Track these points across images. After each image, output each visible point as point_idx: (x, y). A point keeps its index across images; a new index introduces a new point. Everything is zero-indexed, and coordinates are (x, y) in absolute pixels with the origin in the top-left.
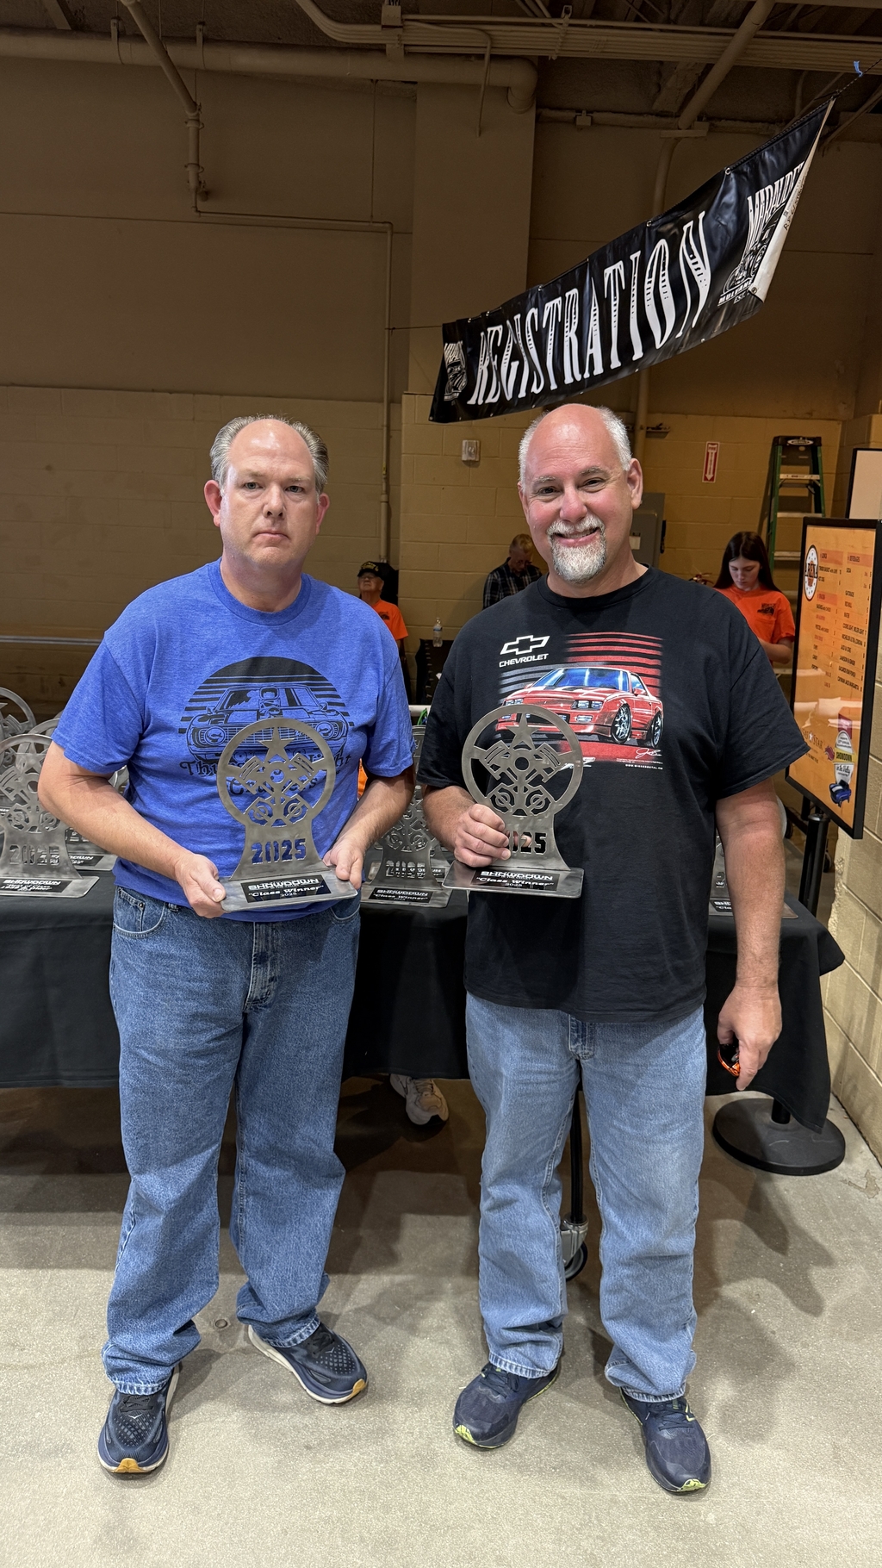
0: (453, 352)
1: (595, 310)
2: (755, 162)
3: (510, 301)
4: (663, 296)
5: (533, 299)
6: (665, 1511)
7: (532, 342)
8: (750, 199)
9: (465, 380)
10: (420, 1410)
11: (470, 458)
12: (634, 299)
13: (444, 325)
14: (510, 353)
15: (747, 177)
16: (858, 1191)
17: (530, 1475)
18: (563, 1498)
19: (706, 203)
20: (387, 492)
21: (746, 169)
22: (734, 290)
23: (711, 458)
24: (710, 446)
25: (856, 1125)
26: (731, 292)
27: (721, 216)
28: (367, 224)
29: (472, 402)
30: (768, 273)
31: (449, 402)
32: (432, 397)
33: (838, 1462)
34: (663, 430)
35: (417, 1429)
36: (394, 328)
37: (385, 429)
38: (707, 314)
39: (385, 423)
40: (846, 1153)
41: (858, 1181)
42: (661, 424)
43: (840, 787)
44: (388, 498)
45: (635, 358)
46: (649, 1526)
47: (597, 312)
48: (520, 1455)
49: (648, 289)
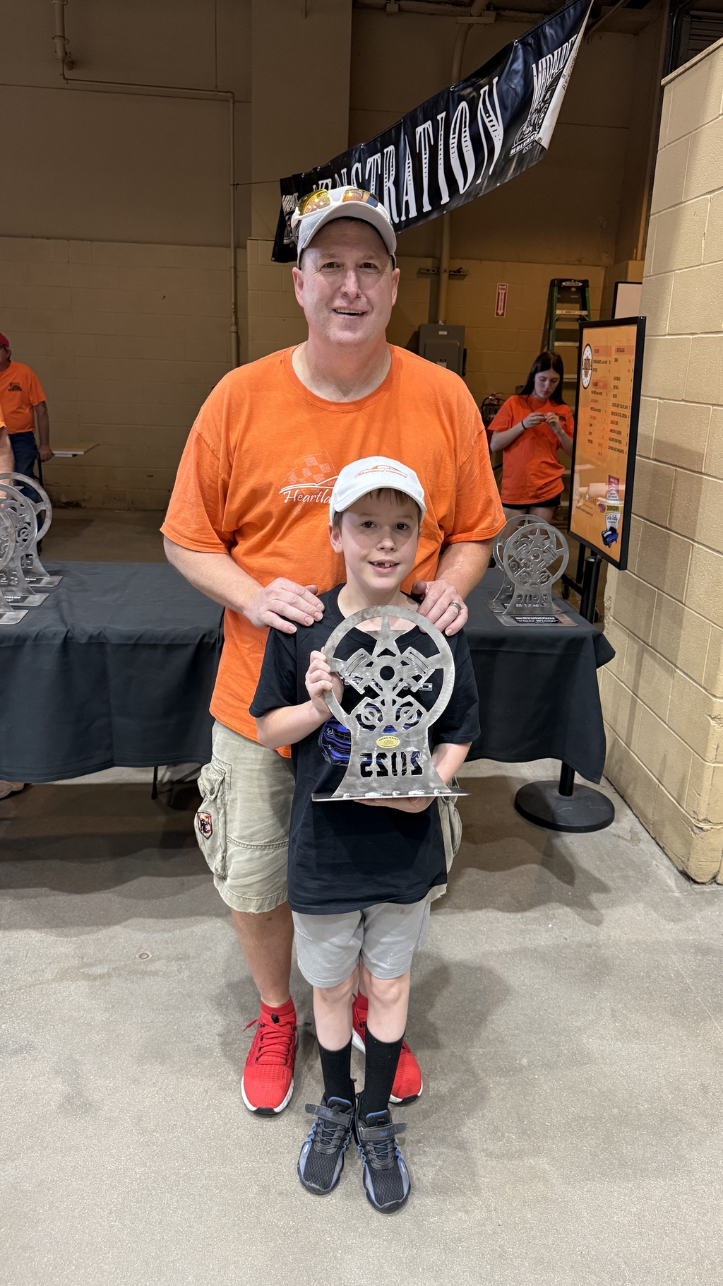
0: (289, 203)
1: (409, 163)
2: (538, 35)
3: (337, 157)
4: (464, 149)
5: (357, 155)
8: (534, 66)
12: (441, 152)
13: (281, 180)
15: (532, 49)
16: (625, 842)
19: (498, 70)
20: (236, 323)
21: (531, 41)
22: (523, 143)
23: (502, 297)
24: (500, 287)
25: (622, 797)
26: (520, 144)
27: (511, 80)
28: (213, 93)
30: (550, 126)
31: (288, 245)
32: (272, 242)
34: (462, 273)
36: (238, 184)
37: (233, 270)
38: (501, 164)
39: (233, 265)
40: (615, 816)
41: (624, 834)
42: (461, 268)
43: (610, 533)
44: (237, 329)
45: (443, 203)
47: (411, 165)
49: (453, 143)
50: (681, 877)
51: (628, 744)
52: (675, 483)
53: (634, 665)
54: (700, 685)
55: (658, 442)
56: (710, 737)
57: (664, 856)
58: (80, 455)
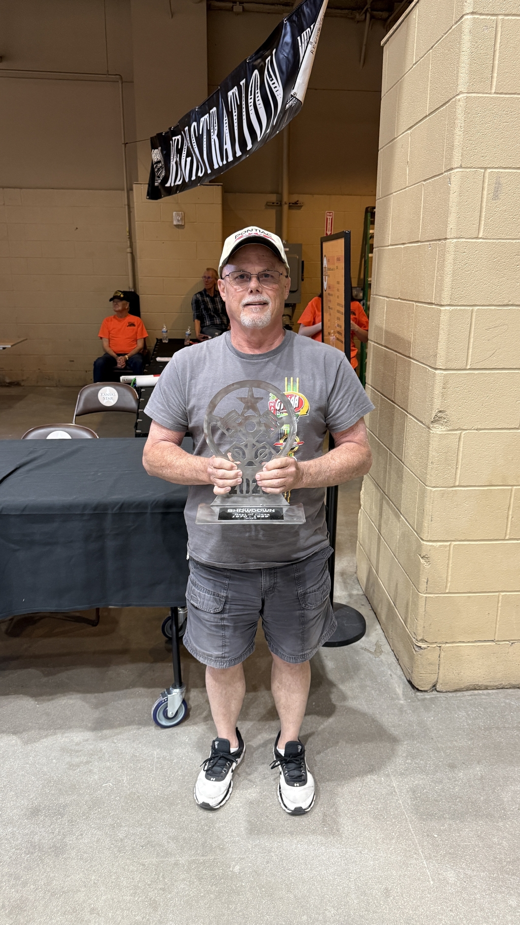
0: (156, 155)
2: (299, 12)
3: (182, 119)
4: (258, 107)
5: (194, 116)
6: (208, 867)
7: (195, 144)
8: (299, 38)
9: (164, 172)
10: (62, 817)
11: (178, 223)
12: (244, 110)
13: (151, 138)
14: (185, 152)
15: (296, 24)
16: (369, 654)
17: (125, 853)
18: (144, 865)
19: (275, 43)
20: (131, 246)
21: (295, 18)
23: (329, 221)
24: (328, 214)
25: (375, 614)
26: (292, 100)
27: (284, 51)
28: (105, 76)
29: (168, 185)
30: (303, 83)
31: (158, 186)
32: (147, 185)
33: (324, 825)
34: (299, 205)
35: (57, 830)
36: (127, 143)
37: (127, 207)
38: (281, 116)
39: (126, 203)
40: (367, 631)
41: (370, 647)
42: (298, 201)
44: (132, 250)
45: (248, 149)
46: (195, 878)
47: (227, 121)
48: (122, 840)
49: (251, 102)
50: (409, 686)
51: (377, 572)
52: (396, 365)
53: (378, 509)
54: (414, 530)
55: (386, 332)
56: (421, 572)
57: (399, 666)
58: (9, 348)
